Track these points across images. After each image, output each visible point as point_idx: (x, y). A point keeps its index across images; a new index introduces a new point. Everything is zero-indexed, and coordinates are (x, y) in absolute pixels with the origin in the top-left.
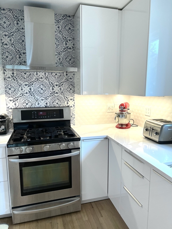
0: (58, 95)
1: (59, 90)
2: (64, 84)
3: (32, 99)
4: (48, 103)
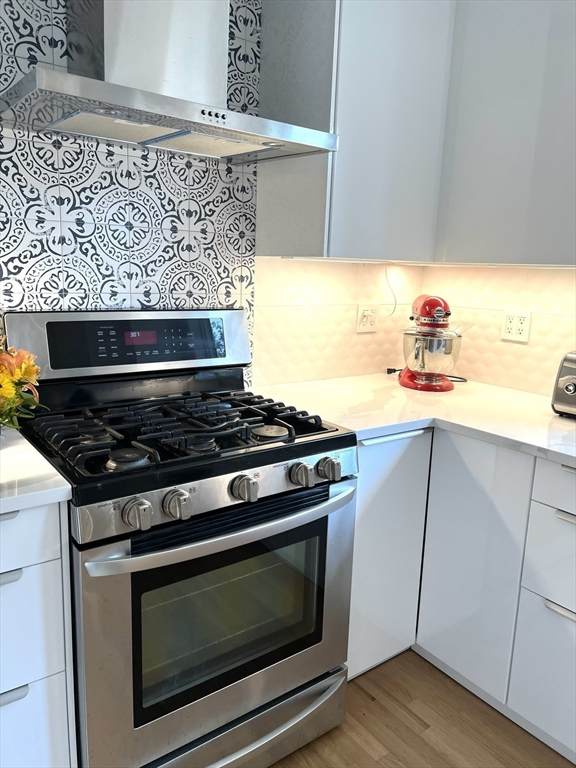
0: (193, 256)
1: (200, 236)
2: (218, 210)
3: (84, 271)
4: (154, 290)
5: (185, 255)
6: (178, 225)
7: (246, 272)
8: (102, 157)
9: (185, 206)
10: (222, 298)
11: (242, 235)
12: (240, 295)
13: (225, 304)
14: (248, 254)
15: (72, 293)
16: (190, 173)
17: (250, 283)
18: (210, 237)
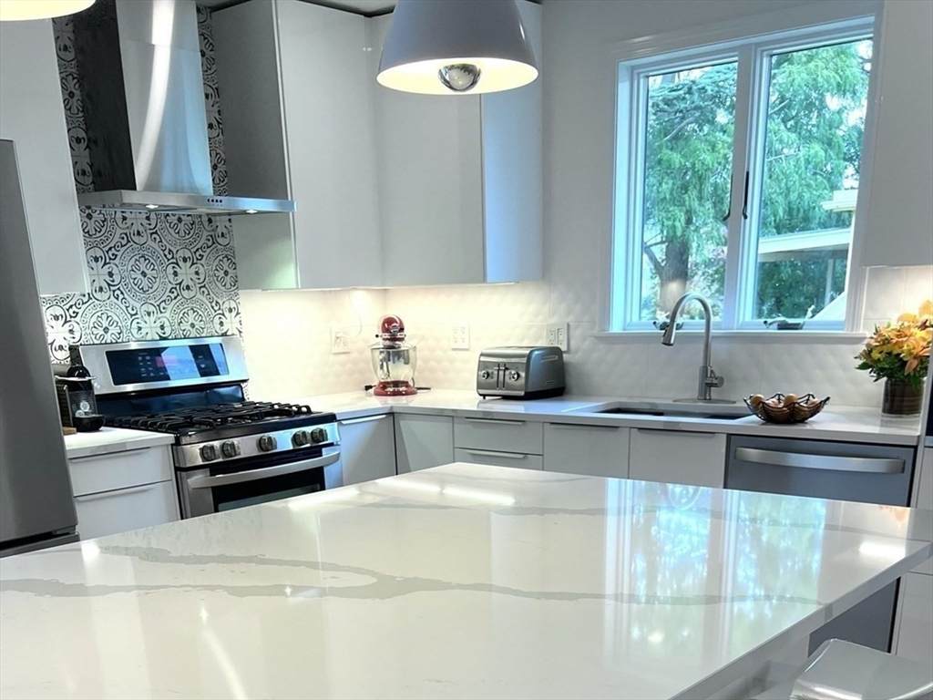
0: (192, 294)
1: (195, 277)
2: (206, 255)
3: (117, 312)
4: (167, 324)
5: (185, 293)
6: (178, 270)
7: (233, 305)
8: (119, 221)
9: (181, 254)
10: (218, 327)
11: (226, 273)
12: (230, 324)
13: (220, 333)
14: (233, 288)
15: (113, 330)
16: (181, 226)
17: (238, 314)
18: (202, 277)
